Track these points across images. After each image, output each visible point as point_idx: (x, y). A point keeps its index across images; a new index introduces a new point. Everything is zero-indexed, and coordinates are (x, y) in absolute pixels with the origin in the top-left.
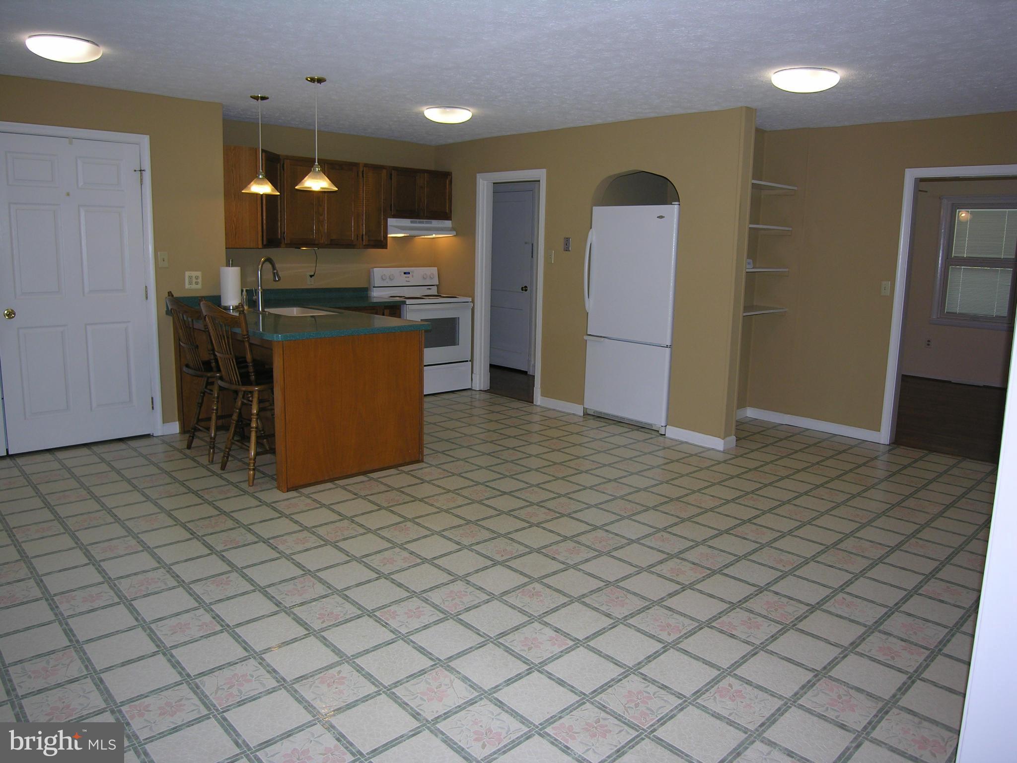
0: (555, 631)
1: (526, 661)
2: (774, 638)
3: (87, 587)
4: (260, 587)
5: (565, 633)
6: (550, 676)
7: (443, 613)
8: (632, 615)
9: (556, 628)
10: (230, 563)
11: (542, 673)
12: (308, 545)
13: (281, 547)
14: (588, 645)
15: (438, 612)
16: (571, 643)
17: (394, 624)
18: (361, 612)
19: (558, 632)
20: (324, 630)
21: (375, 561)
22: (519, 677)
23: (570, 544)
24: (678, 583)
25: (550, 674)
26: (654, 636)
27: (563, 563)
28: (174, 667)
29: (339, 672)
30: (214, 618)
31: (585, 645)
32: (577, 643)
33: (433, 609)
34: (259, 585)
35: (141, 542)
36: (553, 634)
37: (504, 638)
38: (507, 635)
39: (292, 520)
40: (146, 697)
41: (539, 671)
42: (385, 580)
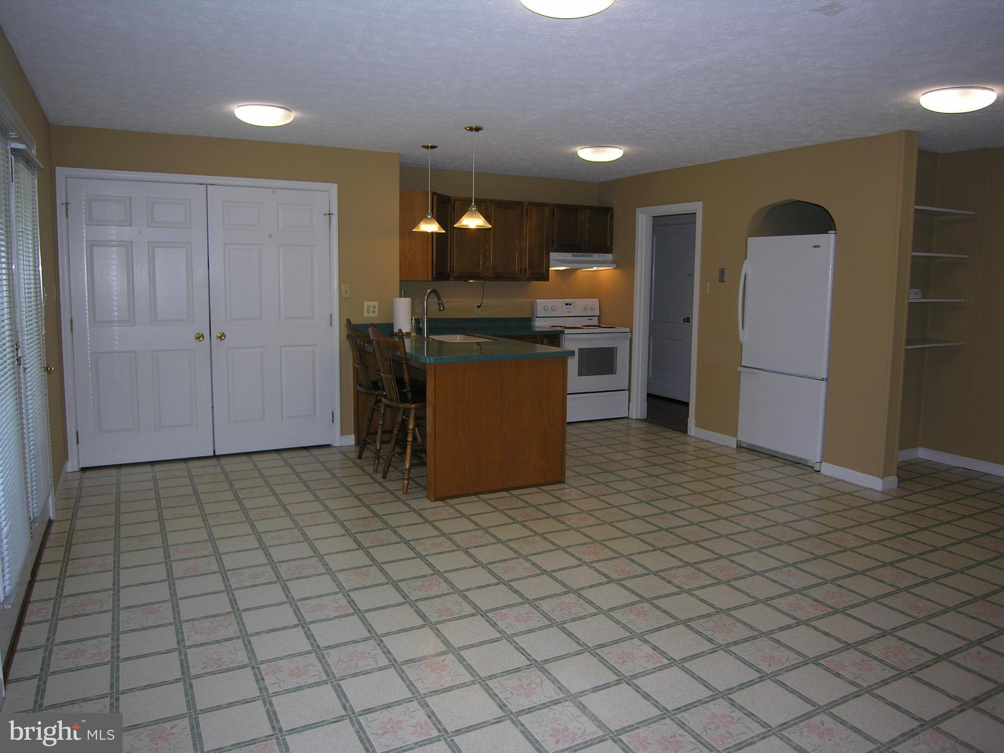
0: (653, 649)
1: (617, 673)
2: (885, 682)
3: (253, 566)
4: (393, 581)
5: (662, 652)
6: (637, 689)
7: (549, 620)
8: (735, 643)
9: (655, 646)
10: (372, 558)
11: (630, 685)
12: (442, 549)
13: (419, 549)
14: (683, 666)
15: (545, 619)
16: (666, 662)
17: (502, 625)
18: (475, 612)
19: (655, 650)
20: (439, 623)
21: (498, 569)
22: (607, 686)
23: (690, 570)
24: (794, 618)
25: (638, 687)
26: (753, 665)
27: (678, 587)
28: (308, 638)
29: (444, 660)
30: (349, 602)
31: (680, 665)
32: (672, 662)
33: (541, 616)
34: (392, 579)
35: (304, 534)
36: (651, 651)
37: (602, 649)
38: (605, 647)
39: (433, 526)
40: (281, 659)
41: (627, 683)
42: (504, 586)
